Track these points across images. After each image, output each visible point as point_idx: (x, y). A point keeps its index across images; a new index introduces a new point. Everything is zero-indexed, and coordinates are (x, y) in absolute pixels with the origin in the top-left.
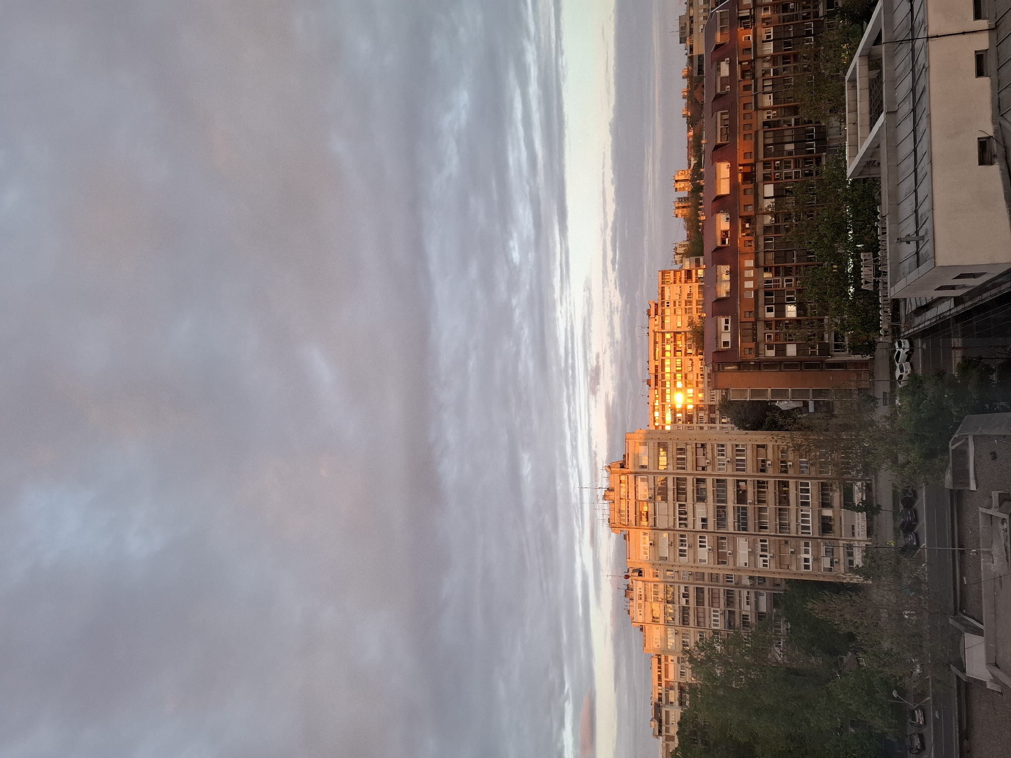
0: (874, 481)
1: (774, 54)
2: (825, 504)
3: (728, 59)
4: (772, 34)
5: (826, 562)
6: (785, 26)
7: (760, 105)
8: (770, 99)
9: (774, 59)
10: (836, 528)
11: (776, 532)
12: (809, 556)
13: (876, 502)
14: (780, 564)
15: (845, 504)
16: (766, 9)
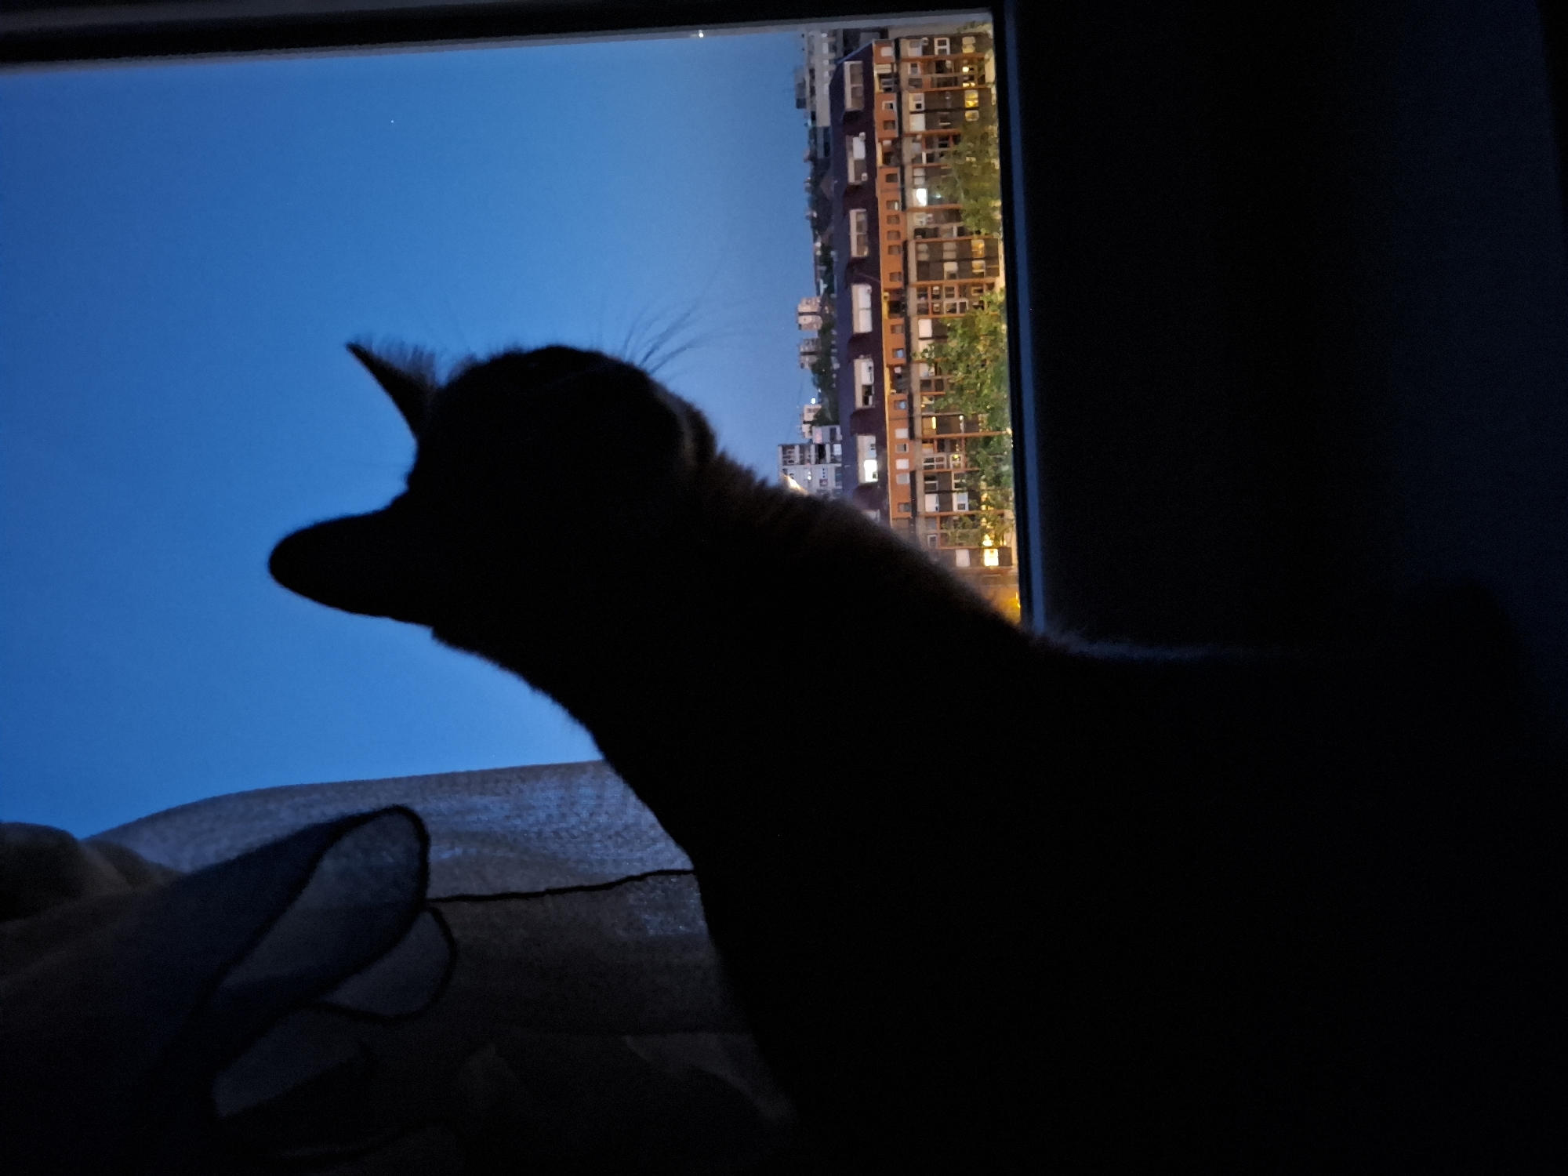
1: (927, 132)
3: (864, 134)
4: (922, 102)
6: (940, 92)
7: (909, 204)
8: (923, 196)
9: (928, 141)
16: (914, 66)
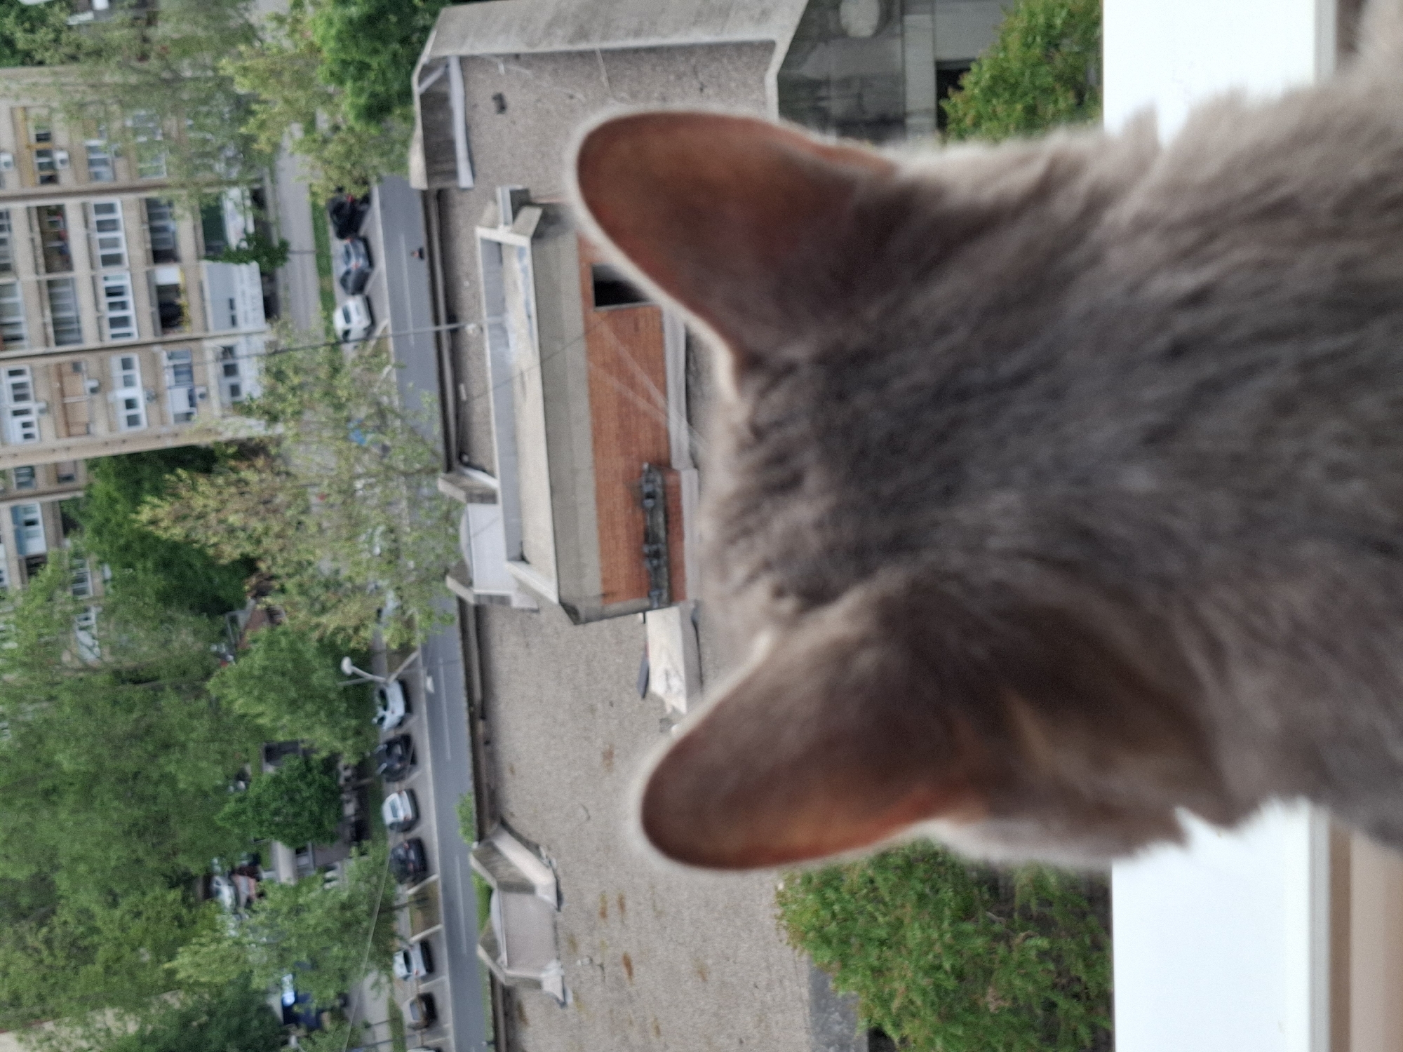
0: (267, 181)
2: (162, 254)
5: (177, 400)
10: (192, 312)
11: (47, 344)
12: (136, 393)
13: (279, 233)
14: (68, 424)
15: (208, 248)
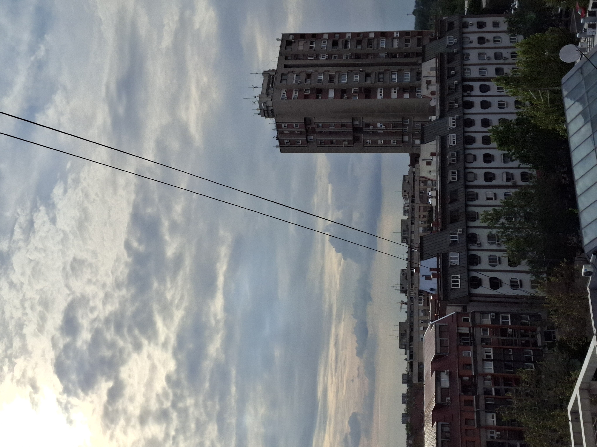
1: (496, 374)
3: (448, 371)
4: (492, 354)
6: (504, 349)
7: (483, 423)
8: (493, 418)
9: (495, 379)
16: (485, 330)
